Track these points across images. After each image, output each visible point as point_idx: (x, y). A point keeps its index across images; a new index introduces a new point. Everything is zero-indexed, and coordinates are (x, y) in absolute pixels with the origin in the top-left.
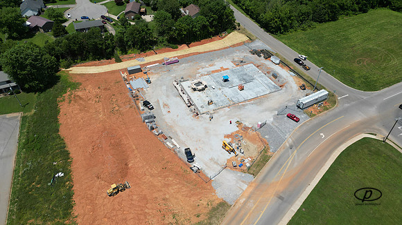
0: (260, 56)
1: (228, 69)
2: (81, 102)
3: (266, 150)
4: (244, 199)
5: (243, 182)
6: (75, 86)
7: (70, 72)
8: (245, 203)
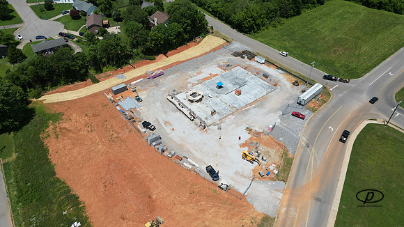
0: (244, 58)
1: (217, 75)
2: (71, 134)
3: (286, 153)
4: (285, 209)
5: (276, 190)
6: (57, 117)
7: (44, 102)
8: (287, 212)
